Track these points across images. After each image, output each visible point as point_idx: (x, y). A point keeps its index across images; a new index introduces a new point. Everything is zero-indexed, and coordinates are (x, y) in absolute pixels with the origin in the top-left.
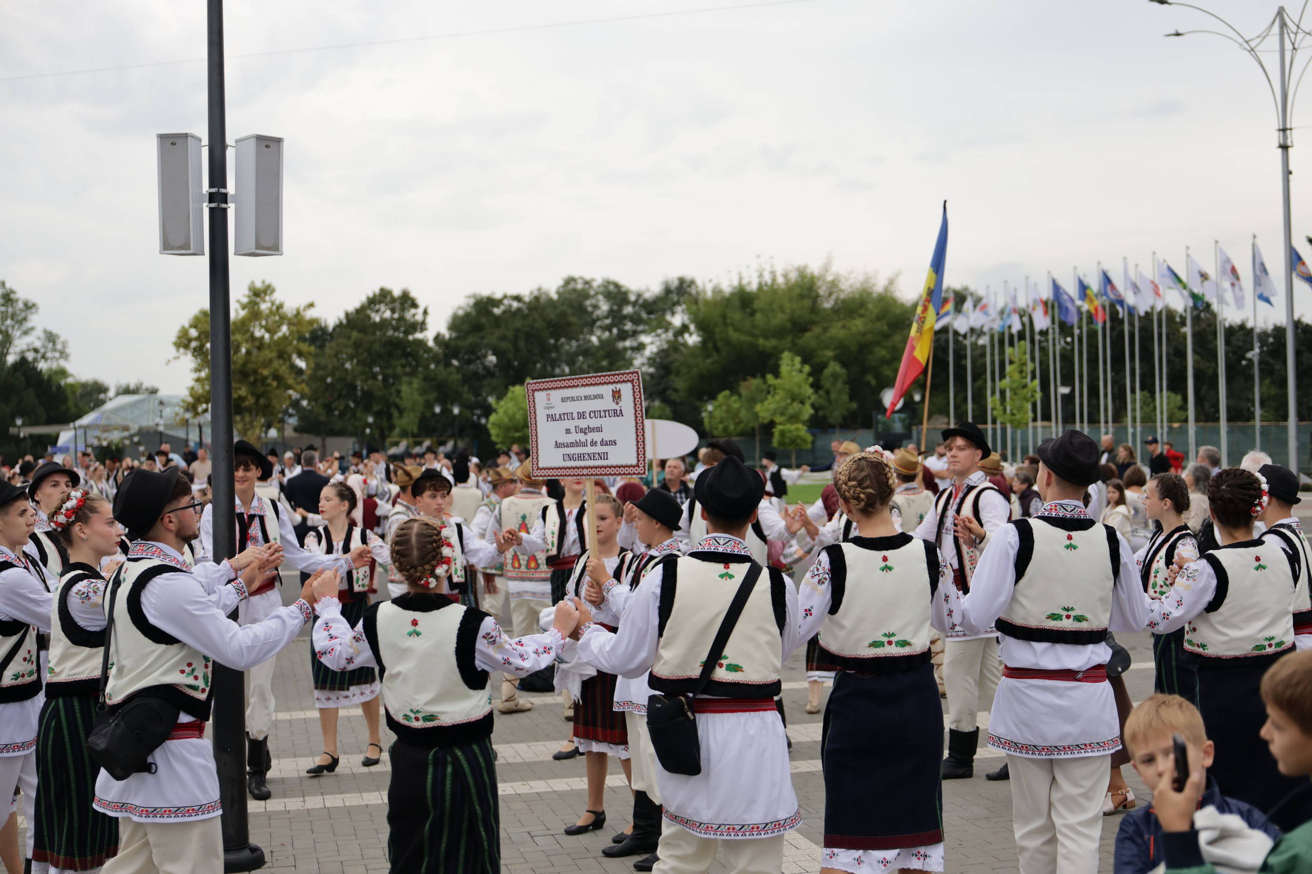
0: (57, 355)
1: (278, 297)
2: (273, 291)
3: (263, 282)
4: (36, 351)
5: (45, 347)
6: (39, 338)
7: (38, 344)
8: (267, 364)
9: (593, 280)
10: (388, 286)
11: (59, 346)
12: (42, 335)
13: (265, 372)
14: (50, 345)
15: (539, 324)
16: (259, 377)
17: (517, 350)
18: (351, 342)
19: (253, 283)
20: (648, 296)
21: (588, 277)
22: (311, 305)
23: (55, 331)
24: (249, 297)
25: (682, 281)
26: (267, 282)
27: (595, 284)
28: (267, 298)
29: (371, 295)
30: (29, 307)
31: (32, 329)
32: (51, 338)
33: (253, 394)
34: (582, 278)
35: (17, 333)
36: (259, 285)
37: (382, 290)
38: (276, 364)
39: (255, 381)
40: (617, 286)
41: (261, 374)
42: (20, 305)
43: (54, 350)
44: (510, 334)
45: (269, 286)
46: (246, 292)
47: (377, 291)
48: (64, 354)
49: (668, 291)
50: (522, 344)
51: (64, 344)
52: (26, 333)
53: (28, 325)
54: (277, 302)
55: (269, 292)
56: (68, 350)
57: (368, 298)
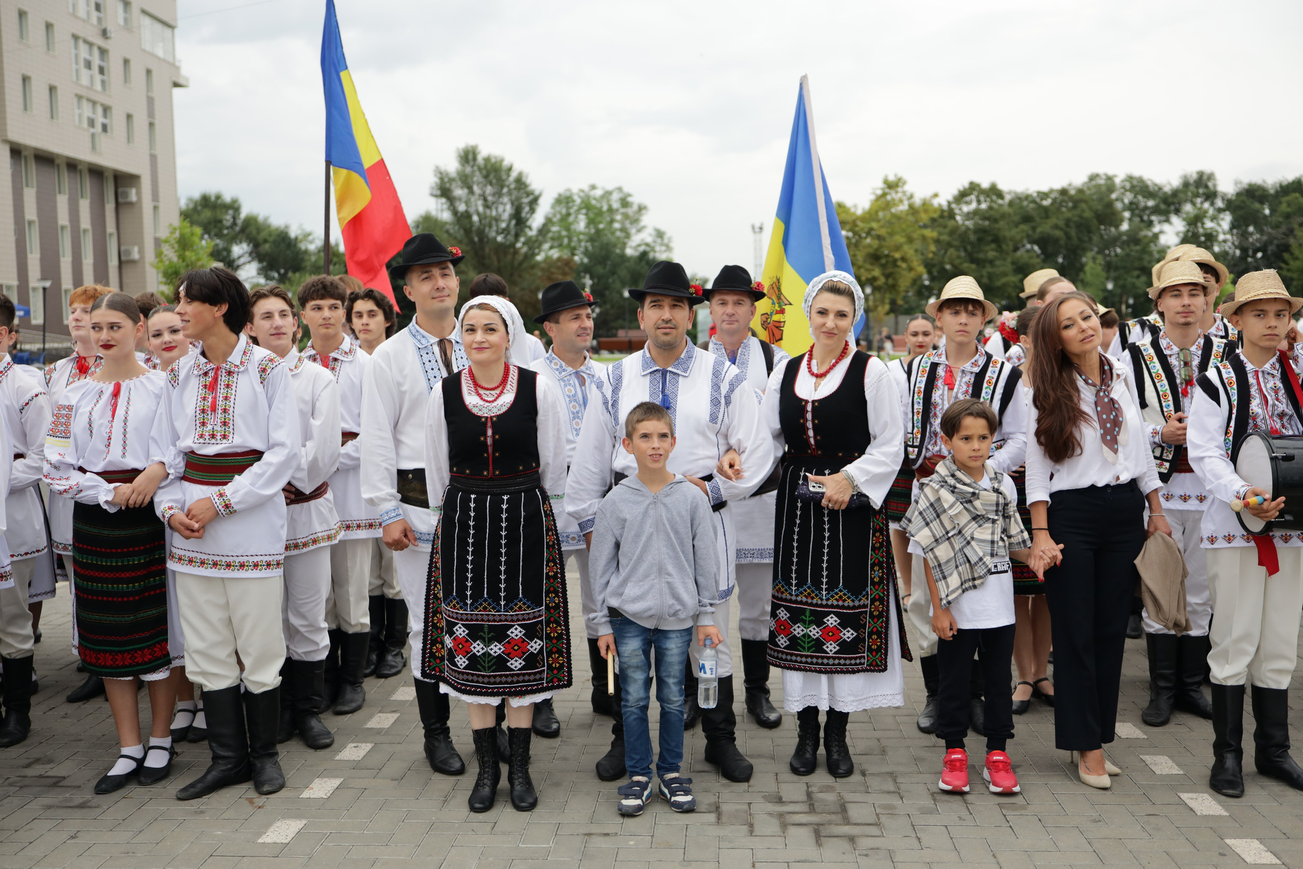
0: (663, 248)
1: (908, 188)
2: (904, 183)
3: (896, 175)
4: (647, 245)
5: (655, 242)
6: (650, 235)
7: (649, 240)
8: (898, 248)
9: (1115, 176)
10: (977, 180)
11: (666, 241)
12: (654, 233)
13: (897, 255)
14: (659, 240)
15: (1088, 214)
16: (891, 259)
17: (1069, 237)
18: (947, 230)
19: (886, 176)
20: (1167, 189)
21: (1110, 173)
22: (936, 195)
23: (663, 228)
24: (883, 189)
25: (1201, 174)
26: (899, 175)
27: (1117, 181)
28: (900, 189)
29: (961, 188)
30: (641, 209)
31: (644, 227)
32: (660, 234)
33: (884, 274)
34: (1106, 175)
35: (633, 231)
36: (891, 178)
37: (971, 183)
38: (906, 248)
39: (887, 262)
40: (1141, 180)
41: (893, 257)
42: (635, 208)
43: (662, 245)
44: (1061, 223)
45: (900, 179)
46: (880, 184)
47: (967, 185)
48: (669, 248)
49: (1186, 184)
50: (1073, 232)
51: (670, 239)
52: (639, 231)
53: (642, 224)
54: (908, 194)
55: (900, 184)
56: (672, 245)
57: (960, 191)
